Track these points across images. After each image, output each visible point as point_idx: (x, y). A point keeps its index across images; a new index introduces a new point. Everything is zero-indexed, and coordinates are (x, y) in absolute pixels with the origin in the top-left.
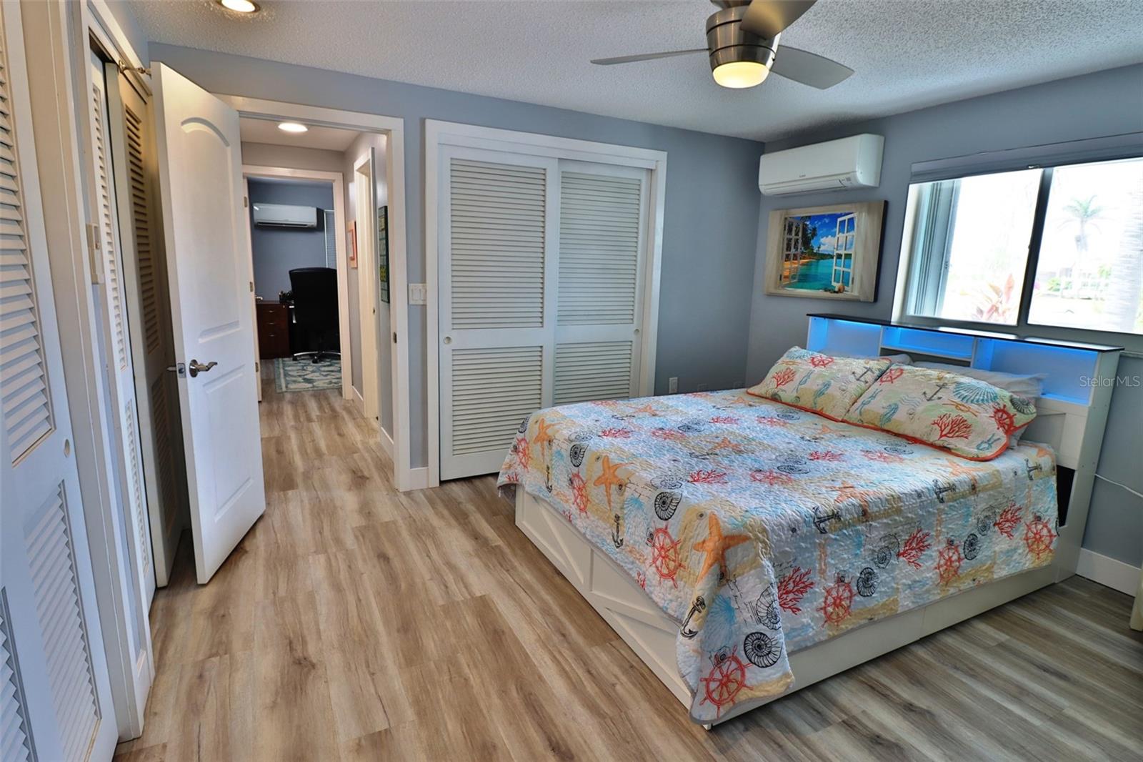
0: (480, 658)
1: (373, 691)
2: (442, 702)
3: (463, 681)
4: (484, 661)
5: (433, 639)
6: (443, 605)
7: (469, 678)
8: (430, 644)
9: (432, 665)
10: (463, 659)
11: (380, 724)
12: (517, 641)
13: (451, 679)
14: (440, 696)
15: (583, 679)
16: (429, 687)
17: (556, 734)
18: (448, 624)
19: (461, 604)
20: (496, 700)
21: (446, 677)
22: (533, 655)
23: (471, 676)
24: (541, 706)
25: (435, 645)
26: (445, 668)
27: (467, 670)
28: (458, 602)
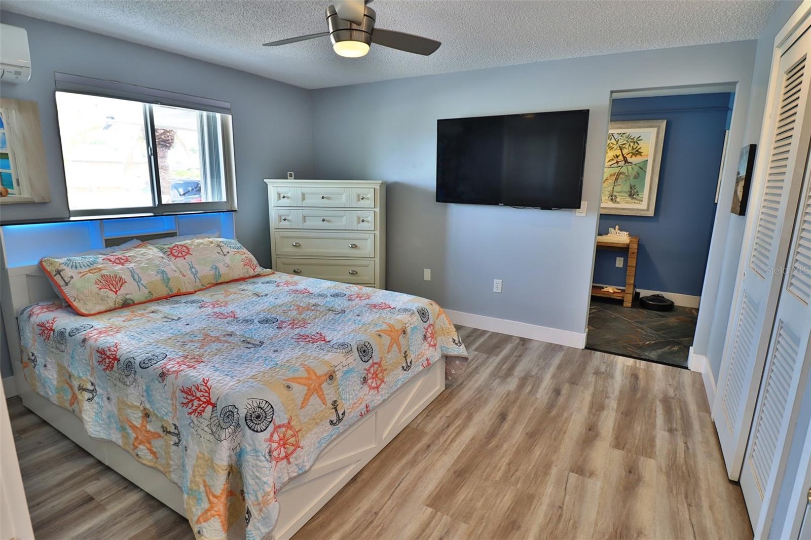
0: (488, 469)
1: (567, 497)
2: (532, 465)
3: (511, 466)
4: (488, 466)
5: (501, 501)
6: (465, 523)
7: (506, 464)
8: (507, 500)
9: (519, 485)
10: (498, 475)
11: (573, 477)
12: (457, 461)
13: (516, 471)
14: (530, 468)
15: (455, 427)
16: (532, 475)
17: (497, 421)
18: (479, 504)
19: (451, 512)
20: (505, 446)
21: (518, 473)
22: (459, 450)
23: (505, 464)
24: (489, 432)
25: (504, 496)
26: (513, 478)
27: (503, 468)
28: (451, 517)
